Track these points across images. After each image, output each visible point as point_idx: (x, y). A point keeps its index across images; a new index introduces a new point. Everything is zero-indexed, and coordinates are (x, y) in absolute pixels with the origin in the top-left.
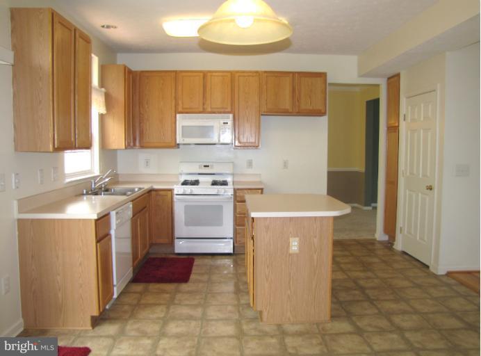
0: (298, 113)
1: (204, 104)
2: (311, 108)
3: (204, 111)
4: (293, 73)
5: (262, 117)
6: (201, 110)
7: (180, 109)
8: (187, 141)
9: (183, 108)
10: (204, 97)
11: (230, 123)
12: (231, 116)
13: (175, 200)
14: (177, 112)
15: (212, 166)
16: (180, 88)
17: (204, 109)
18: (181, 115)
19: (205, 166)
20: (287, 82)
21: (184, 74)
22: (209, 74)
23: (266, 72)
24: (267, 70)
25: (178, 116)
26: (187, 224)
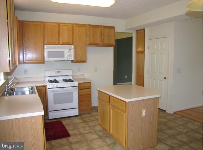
0: (103, 45)
1: (58, 40)
2: (109, 43)
3: (58, 44)
4: (101, 26)
5: (87, 47)
6: (57, 43)
7: (46, 43)
8: (51, 59)
9: (47, 42)
10: (59, 36)
11: (73, 50)
12: (73, 46)
13: (48, 91)
14: (44, 44)
15: (62, 72)
16: (46, 31)
17: (58, 42)
18: (47, 45)
19: (58, 72)
20: (98, 30)
21: (47, 24)
22: (61, 24)
23: (88, 25)
24: (90, 24)
25: (45, 46)
26: (55, 103)
